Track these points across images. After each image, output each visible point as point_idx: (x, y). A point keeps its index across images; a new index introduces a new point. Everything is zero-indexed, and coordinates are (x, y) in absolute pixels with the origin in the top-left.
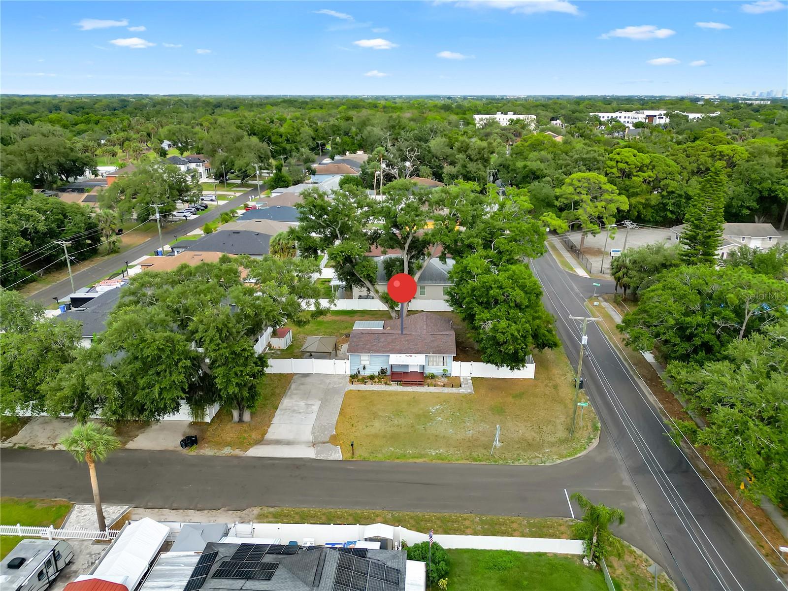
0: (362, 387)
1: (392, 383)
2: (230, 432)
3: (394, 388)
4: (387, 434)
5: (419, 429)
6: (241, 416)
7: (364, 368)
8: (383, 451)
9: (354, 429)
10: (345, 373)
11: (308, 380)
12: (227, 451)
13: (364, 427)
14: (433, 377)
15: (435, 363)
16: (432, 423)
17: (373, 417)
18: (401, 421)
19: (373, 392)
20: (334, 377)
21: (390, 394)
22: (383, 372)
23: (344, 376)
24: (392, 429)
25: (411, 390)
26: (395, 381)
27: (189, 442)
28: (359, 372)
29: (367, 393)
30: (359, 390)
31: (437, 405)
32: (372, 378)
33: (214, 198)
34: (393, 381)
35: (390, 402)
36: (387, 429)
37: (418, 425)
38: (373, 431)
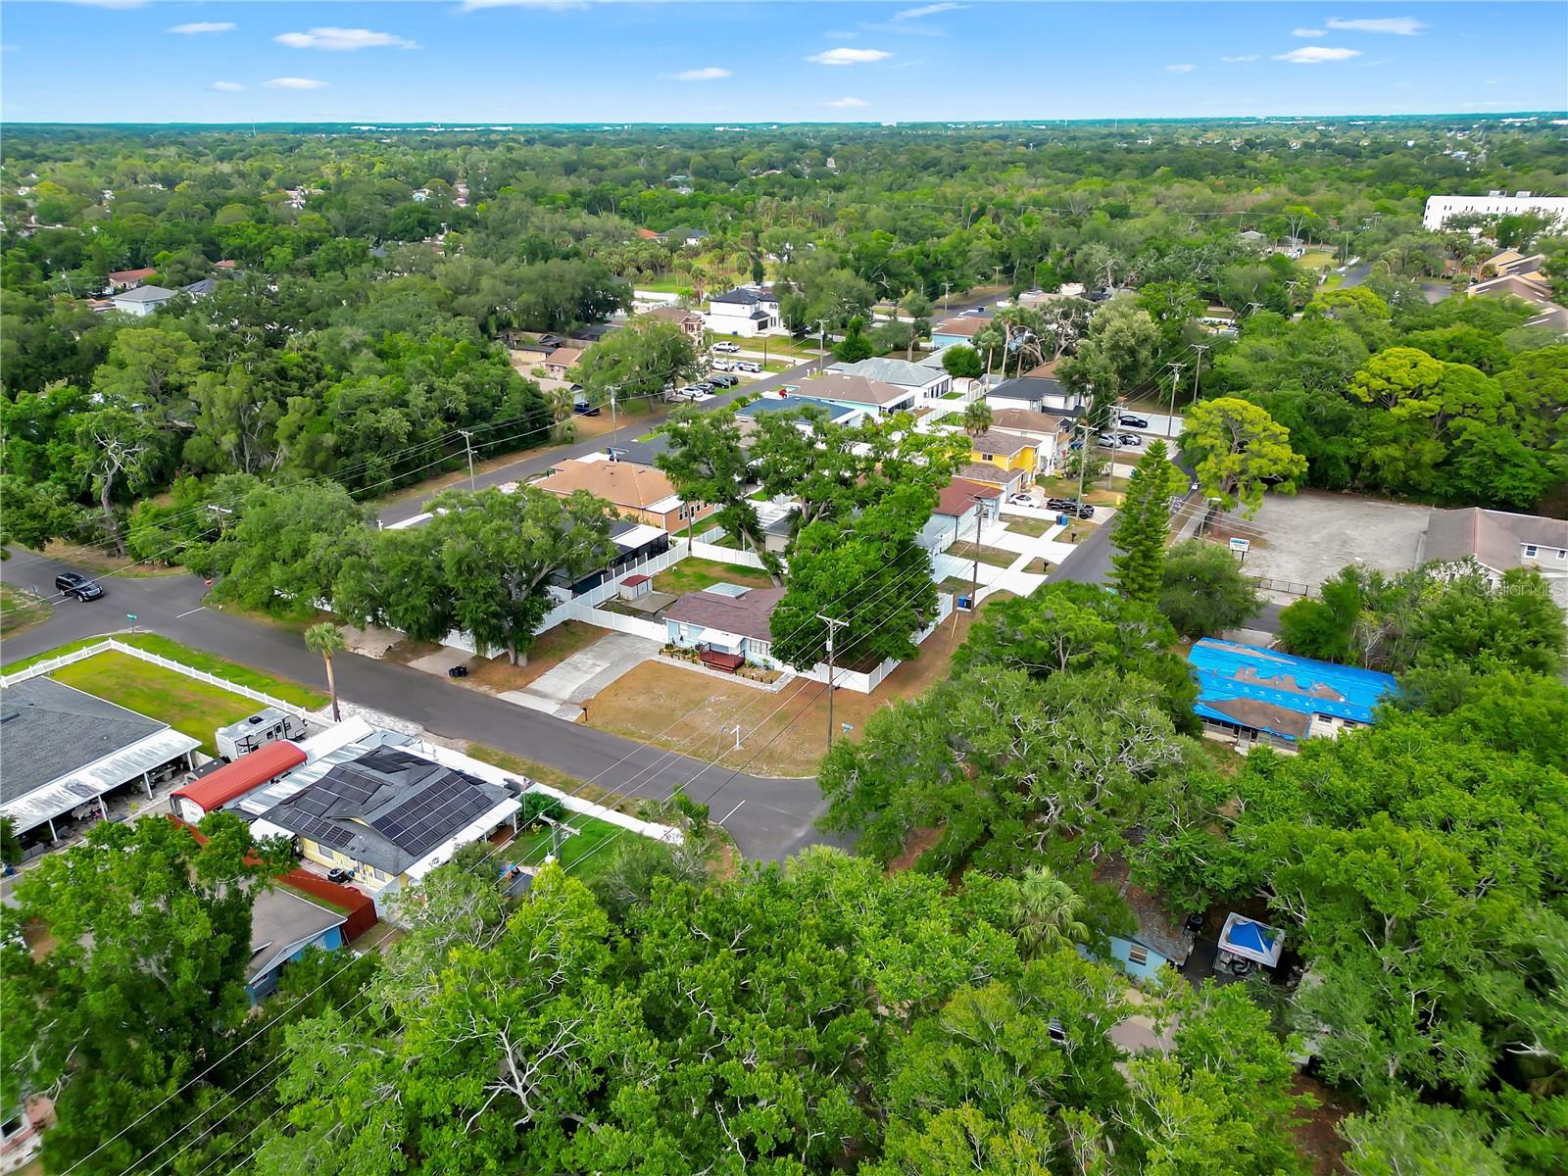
0: (672, 661)
1: (701, 662)
2: (500, 673)
3: (701, 668)
4: (640, 711)
5: (677, 714)
6: (516, 658)
7: (682, 639)
8: (619, 725)
10: (659, 641)
11: (622, 640)
12: (484, 689)
13: (626, 699)
14: (753, 666)
16: (697, 712)
17: (645, 691)
18: (668, 702)
19: (681, 670)
20: (650, 642)
21: (693, 674)
22: (697, 648)
23: (657, 644)
24: (651, 707)
26: (706, 661)
27: (459, 672)
28: (675, 642)
29: (676, 670)
30: (668, 664)
32: (685, 652)
33: (756, 368)
34: (703, 661)
36: (646, 706)
37: (681, 710)
38: (631, 705)
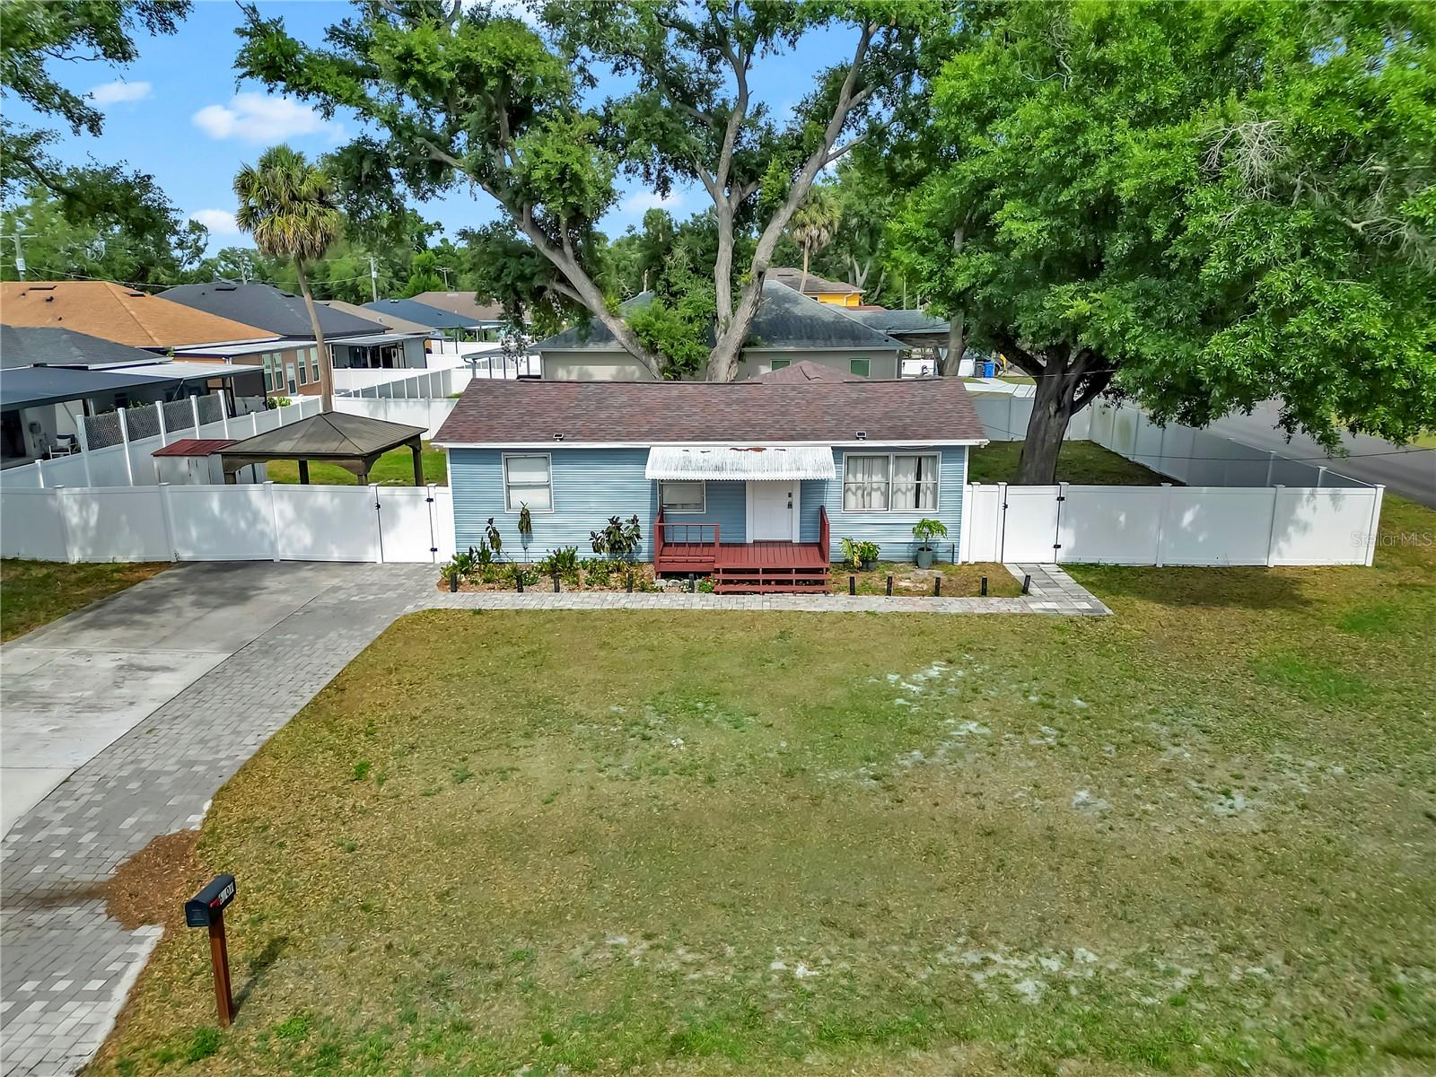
0: (506, 600)
1: (662, 583)
3: (674, 599)
4: (603, 826)
5: (839, 787)
7: (525, 524)
8: (547, 971)
9: (359, 796)
10: (427, 557)
13: (444, 778)
15: (877, 499)
16: (930, 753)
17: (521, 721)
18: (707, 742)
19: (558, 615)
20: (374, 569)
21: (650, 621)
22: (616, 540)
23: (424, 568)
24: (642, 789)
25: (767, 606)
26: (683, 575)
28: (495, 540)
29: (525, 620)
30: (478, 612)
31: (929, 664)
32: (559, 566)
34: (666, 575)
35: (643, 655)
36: (605, 789)
37: (835, 763)
38: (505, 803)
